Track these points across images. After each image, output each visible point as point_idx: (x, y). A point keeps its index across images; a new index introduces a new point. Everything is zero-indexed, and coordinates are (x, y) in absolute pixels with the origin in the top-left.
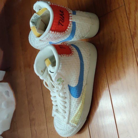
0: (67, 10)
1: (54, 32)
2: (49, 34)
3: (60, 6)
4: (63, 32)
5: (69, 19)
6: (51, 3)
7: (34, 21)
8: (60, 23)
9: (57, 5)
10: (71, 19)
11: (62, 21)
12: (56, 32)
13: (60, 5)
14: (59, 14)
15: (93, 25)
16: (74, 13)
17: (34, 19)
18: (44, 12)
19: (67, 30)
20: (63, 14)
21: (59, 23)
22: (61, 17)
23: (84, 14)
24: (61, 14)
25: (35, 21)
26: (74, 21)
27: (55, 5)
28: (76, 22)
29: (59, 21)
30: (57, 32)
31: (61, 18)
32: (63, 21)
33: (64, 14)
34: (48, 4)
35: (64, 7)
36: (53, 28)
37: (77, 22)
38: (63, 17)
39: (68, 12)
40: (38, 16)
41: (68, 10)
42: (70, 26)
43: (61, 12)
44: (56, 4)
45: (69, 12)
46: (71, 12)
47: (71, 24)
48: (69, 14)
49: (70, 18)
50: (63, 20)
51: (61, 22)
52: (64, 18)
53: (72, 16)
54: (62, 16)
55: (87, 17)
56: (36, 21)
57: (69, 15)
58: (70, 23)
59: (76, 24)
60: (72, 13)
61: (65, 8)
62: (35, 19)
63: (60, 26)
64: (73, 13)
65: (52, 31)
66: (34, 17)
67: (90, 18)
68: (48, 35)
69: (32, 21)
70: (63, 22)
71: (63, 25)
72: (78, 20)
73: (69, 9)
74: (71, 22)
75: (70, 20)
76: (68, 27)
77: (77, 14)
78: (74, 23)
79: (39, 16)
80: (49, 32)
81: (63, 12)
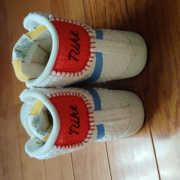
0: (85, 30)
1: (61, 74)
2: (50, 77)
3: (72, 24)
4: (78, 73)
5: (89, 47)
6: (55, 18)
7: (20, 50)
8: (72, 56)
9: (66, 21)
10: (94, 47)
11: (75, 53)
12: (64, 74)
13: (72, 21)
14: (71, 39)
15: (135, 56)
16: (100, 36)
17: (21, 45)
18: (40, 34)
19: (86, 68)
20: (77, 39)
21: (69, 57)
22: (74, 44)
23: (118, 36)
24: (74, 39)
25: (22, 49)
26: (99, 52)
27: (62, 20)
28: (102, 52)
29: (70, 53)
30: (66, 74)
31: (74, 46)
32: (77, 52)
33: (79, 39)
34: (49, 19)
35: (81, 24)
36: (57, 67)
37: (106, 52)
38: (78, 44)
39: (87, 33)
40: (29, 41)
41: (87, 31)
42: (92, 61)
43: (75, 35)
44: (64, 20)
45: (90, 34)
46: (93, 33)
47: (93, 57)
48: (89, 38)
49: (92, 45)
50: (77, 49)
51: (73, 54)
52: (79, 47)
53: (95, 43)
54: (76, 43)
55: (124, 42)
56: (25, 48)
57: (90, 41)
58: (92, 55)
59: (103, 57)
60: (95, 37)
61: (82, 26)
62: (23, 45)
63: (72, 62)
64: (97, 36)
65: (57, 71)
66: (22, 42)
67: (131, 43)
68: (48, 80)
69: (18, 49)
70: (77, 54)
71: (77, 60)
72: (107, 50)
73: (89, 27)
74: (94, 53)
75: (92, 50)
76: (89, 63)
77: (104, 37)
78: (99, 56)
79: (31, 41)
80: (51, 74)
81: (78, 34)
